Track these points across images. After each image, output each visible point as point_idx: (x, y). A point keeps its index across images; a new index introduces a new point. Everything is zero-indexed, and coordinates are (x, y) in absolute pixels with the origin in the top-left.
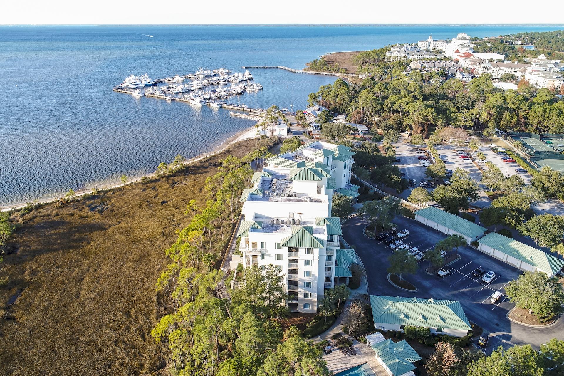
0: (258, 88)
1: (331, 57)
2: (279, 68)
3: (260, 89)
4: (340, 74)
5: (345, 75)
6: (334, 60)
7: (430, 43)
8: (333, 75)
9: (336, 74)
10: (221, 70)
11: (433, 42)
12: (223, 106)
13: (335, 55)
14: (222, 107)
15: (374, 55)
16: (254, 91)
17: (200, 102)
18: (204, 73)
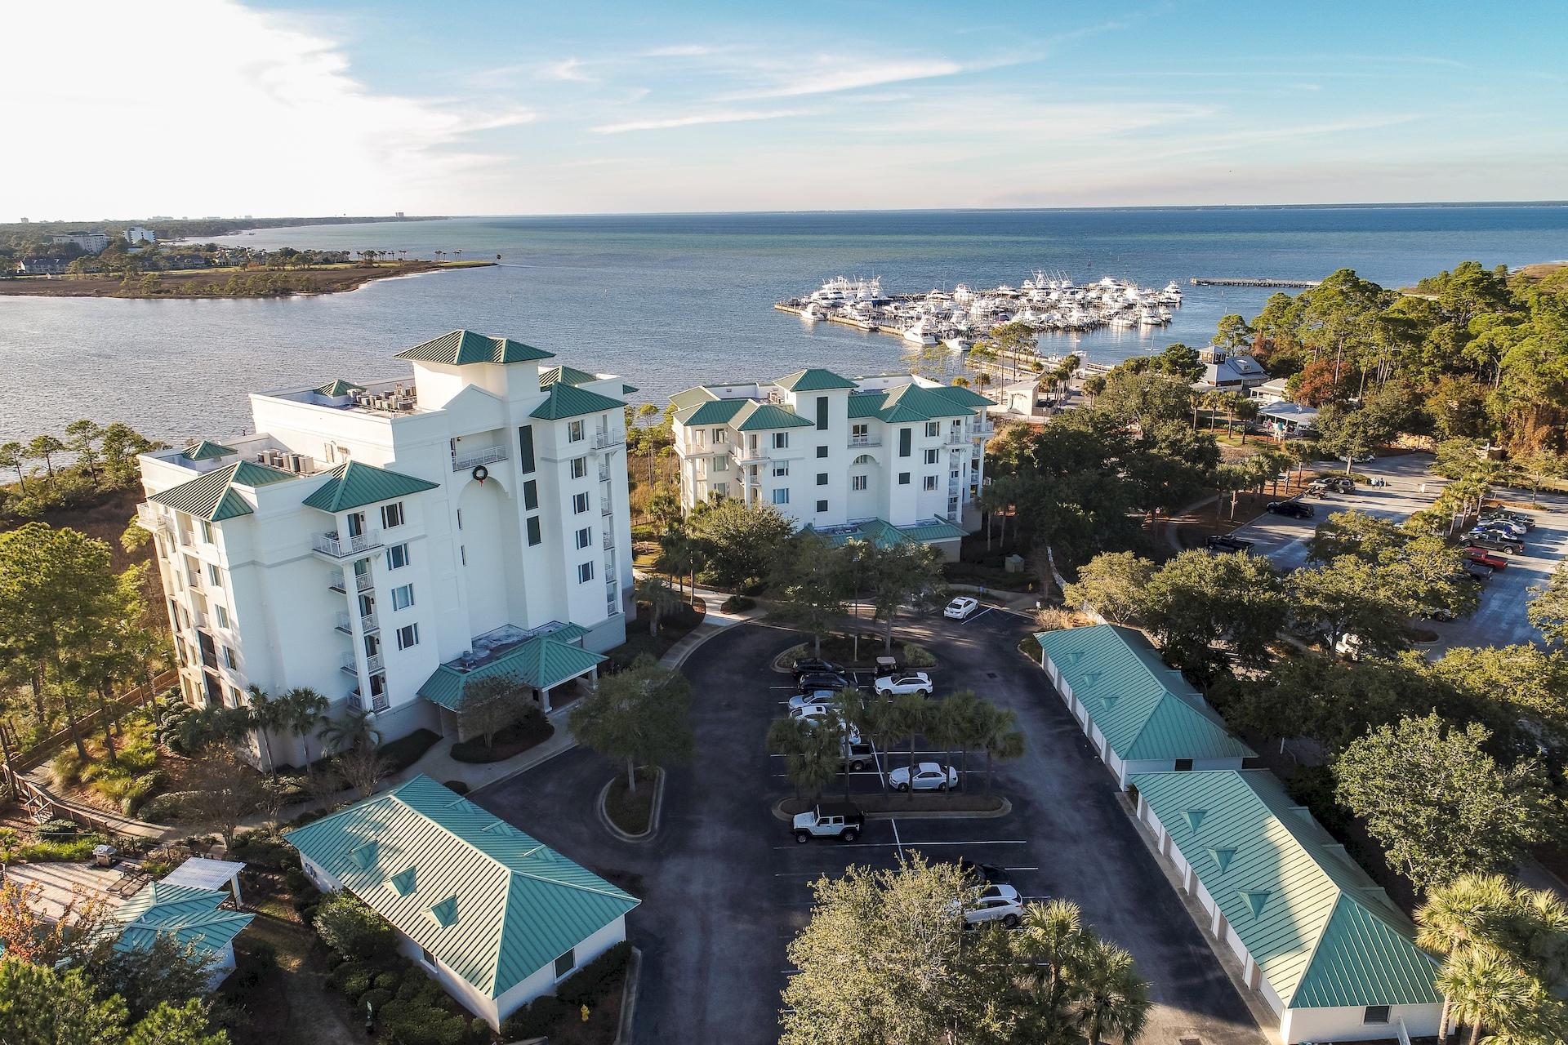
10: (1106, 282)
17: (925, 335)
18: (1047, 286)
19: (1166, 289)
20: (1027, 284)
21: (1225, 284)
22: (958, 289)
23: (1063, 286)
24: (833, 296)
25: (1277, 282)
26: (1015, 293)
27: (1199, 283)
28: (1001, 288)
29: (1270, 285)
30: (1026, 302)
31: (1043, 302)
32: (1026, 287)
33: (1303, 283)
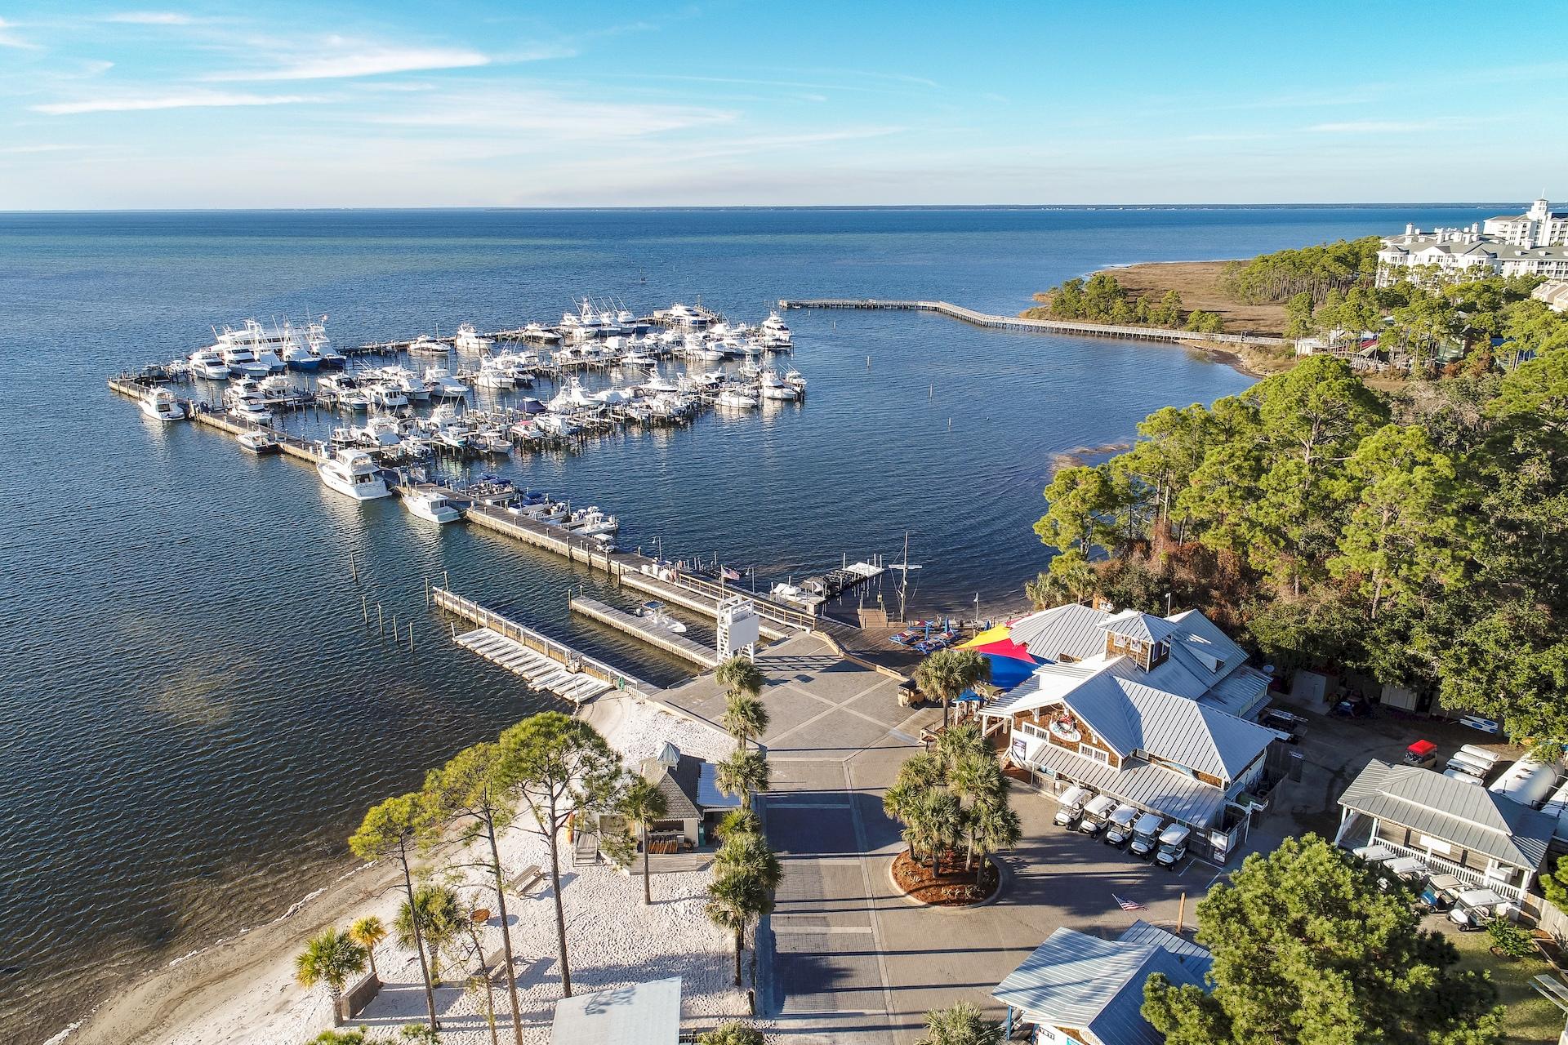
0: (778, 393)
1: (1129, 276)
2: (924, 308)
3: (788, 401)
4: (1194, 335)
5: (1219, 337)
6: (1146, 285)
7: (1537, 225)
8: (1160, 339)
9: (1172, 334)
10: (678, 310)
11: (1550, 223)
12: (471, 513)
13: (1143, 270)
14: (465, 522)
15: (1327, 260)
16: (755, 409)
17: (363, 479)
18: (597, 322)
19: (766, 323)
20: (569, 319)
21: (820, 306)
22: (461, 332)
23: (621, 319)
24: (233, 357)
25: (882, 303)
26: (551, 335)
27: (790, 307)
28: (529, 327)
29: (875, 307)
30: (569, 355)
31: (597, 353)
32: (568, 323)
33: (914, 303)
